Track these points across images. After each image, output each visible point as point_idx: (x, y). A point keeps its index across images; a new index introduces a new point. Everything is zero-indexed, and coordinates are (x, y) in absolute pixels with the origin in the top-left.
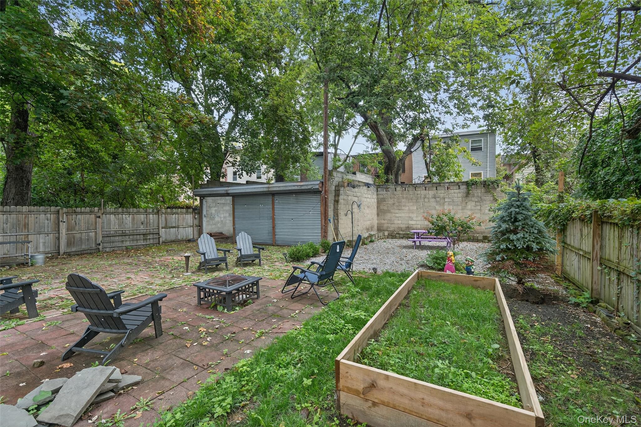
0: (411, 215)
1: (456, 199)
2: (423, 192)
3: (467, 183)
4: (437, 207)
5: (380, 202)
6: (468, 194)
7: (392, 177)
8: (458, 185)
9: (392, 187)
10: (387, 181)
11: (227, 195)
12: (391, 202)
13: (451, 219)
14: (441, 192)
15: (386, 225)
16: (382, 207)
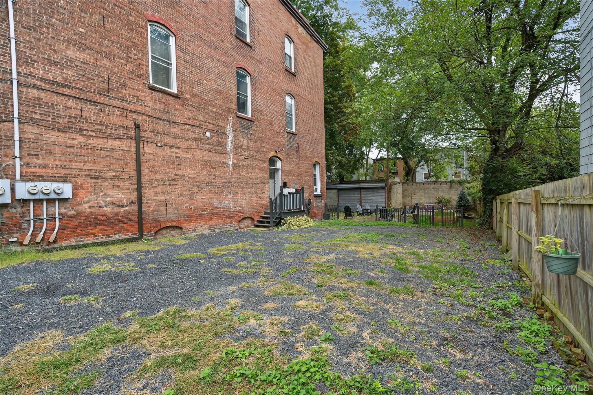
0: (421, 197)
1: (445, 189)
2: (428, 186)
3: (450, 182)
4: (435, 193)
5: (404, 191)
6: (451, 187)
7: (410, 178)
8: (446, 182)
9: (411, 183)
10: (408, 180)
11: (336, 189)
12: (410, 191)
13: (444, 198)
14: (437, 186)
15: (407, 203)
16: (405, 194)
